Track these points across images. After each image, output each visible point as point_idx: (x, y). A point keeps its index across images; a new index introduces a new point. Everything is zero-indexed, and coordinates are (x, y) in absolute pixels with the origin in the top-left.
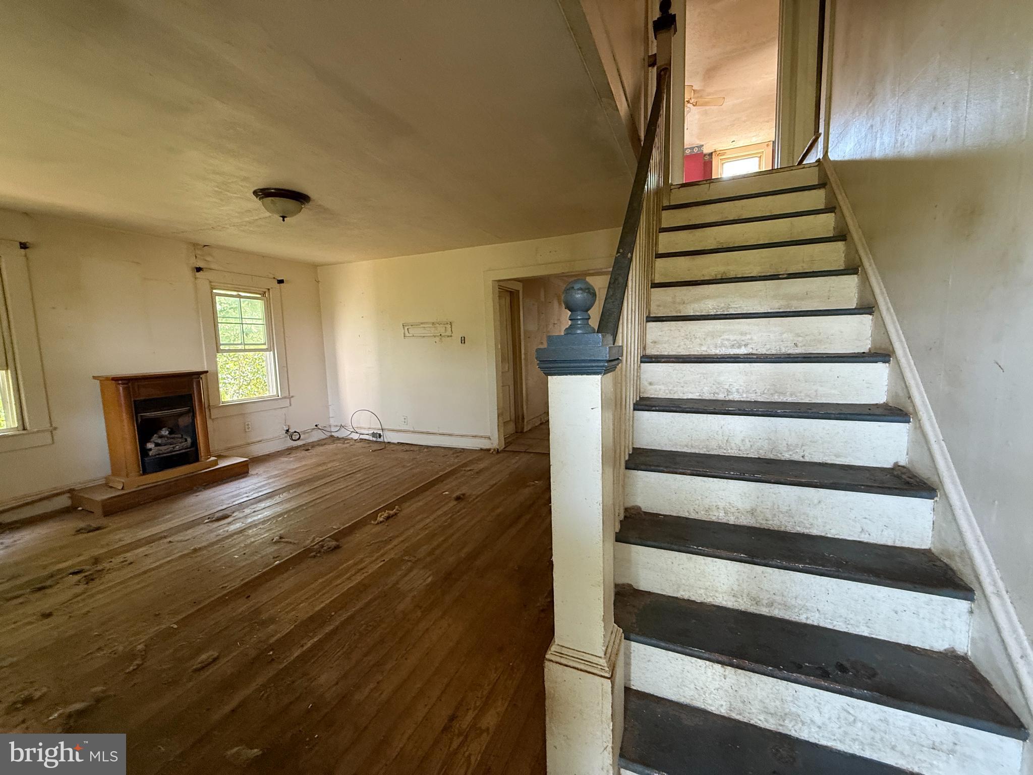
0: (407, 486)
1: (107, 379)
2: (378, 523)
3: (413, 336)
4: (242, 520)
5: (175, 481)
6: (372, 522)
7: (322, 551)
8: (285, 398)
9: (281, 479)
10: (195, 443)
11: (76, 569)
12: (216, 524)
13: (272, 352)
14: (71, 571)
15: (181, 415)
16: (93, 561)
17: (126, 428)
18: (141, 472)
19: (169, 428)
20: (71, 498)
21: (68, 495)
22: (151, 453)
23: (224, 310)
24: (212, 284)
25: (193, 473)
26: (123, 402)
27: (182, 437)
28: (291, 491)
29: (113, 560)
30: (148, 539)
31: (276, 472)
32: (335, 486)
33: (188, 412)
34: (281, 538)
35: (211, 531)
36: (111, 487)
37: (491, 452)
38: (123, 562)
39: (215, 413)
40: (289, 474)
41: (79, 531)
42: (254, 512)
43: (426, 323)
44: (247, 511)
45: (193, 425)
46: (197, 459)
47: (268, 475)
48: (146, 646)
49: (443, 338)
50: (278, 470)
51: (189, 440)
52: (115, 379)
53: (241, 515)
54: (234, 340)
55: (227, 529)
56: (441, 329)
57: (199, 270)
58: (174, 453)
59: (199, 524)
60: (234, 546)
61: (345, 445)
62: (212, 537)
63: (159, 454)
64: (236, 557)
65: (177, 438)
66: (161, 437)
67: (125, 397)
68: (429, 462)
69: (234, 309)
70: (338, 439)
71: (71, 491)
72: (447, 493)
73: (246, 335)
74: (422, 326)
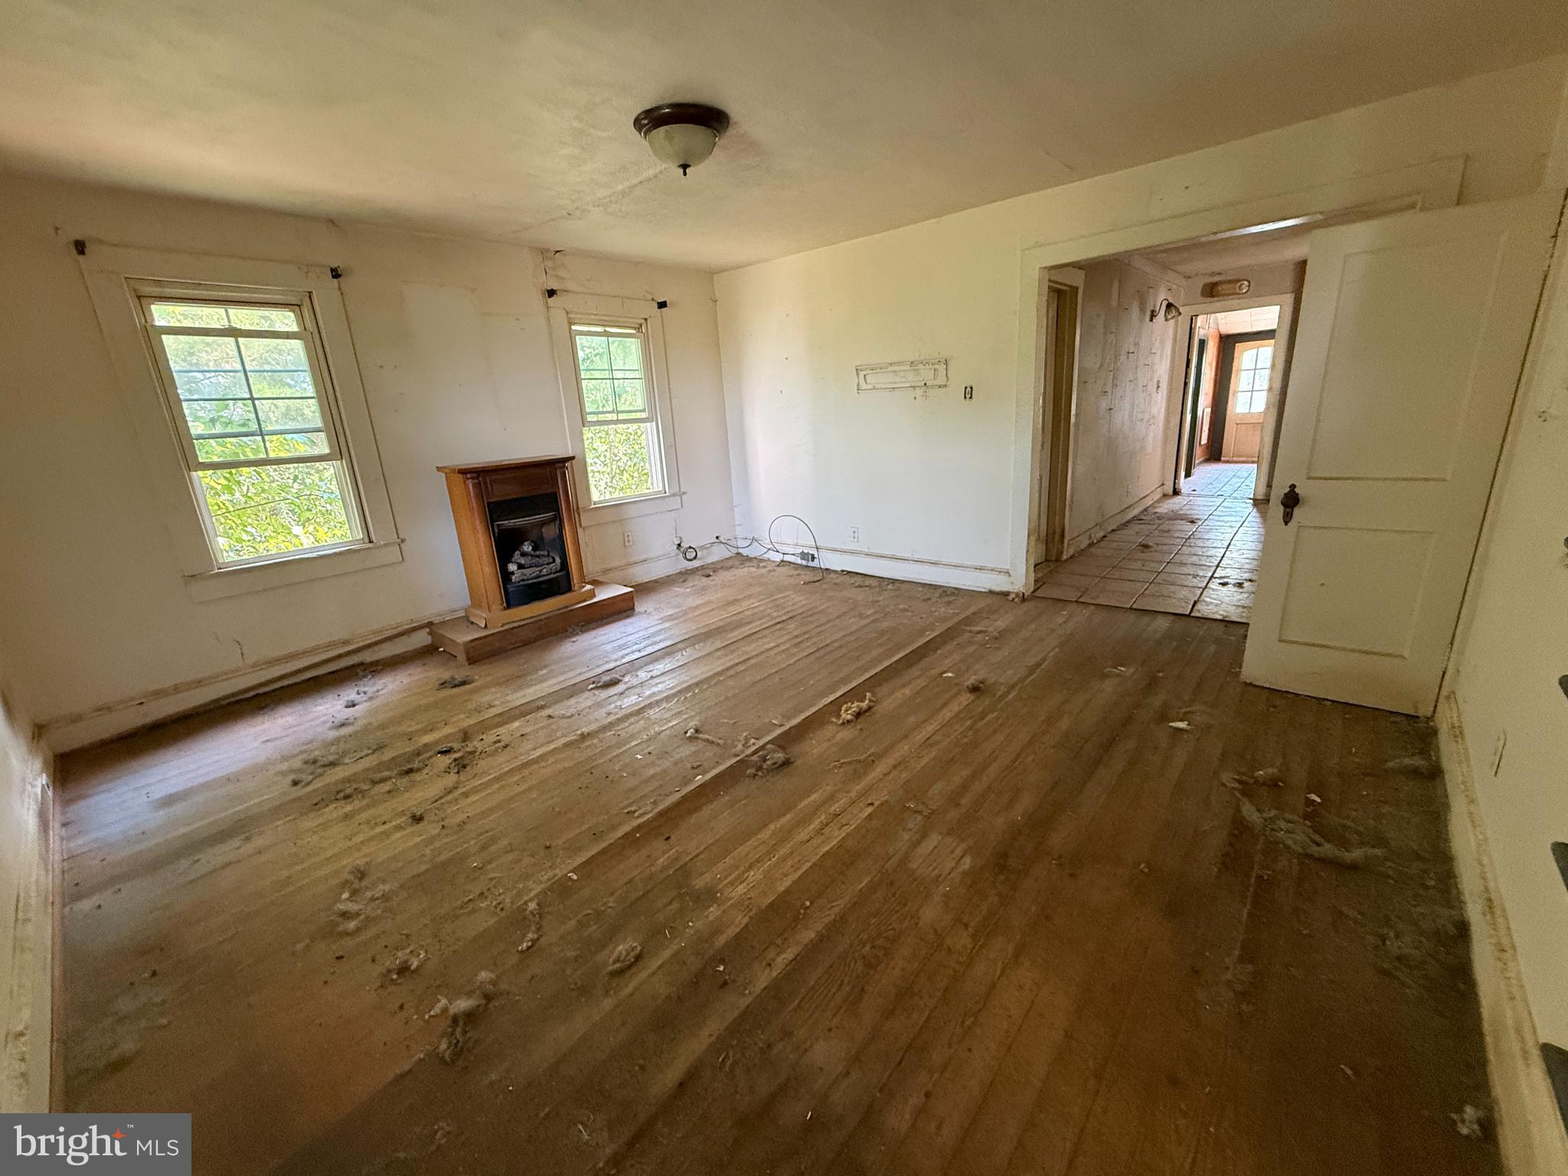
0: (874, 653)
1: (453, 471)
2: (843, 723)
3: (874, 388)
4: (637, 690)
5: (546, 619)
6: (834, 720)
7: (765, 767)
8: (674, 495)
9: (680, 623)
10: (565, 565)
11: (443, 747)
12: (603, 694)
13: (654, 423)
14: (439, 748)
15: (544, 523)
16: (462, 735)
17: (481, 542)
18: (505, 604)
19: (532, 541)
20: (430, 633)
21: (428, 630)
22: (513, 578)
23: (588, 358)
24: (570, 316)
25: (566, 607)
26: (475, 505)
27: (548, 555)
28: (697, 647)
29: (484, 737)
30: (523, 708)
31: (671, 612)
32: (760, 642)
33: (553, 520)
34: (697, 731)
35: (599, 705)
36: (472, 623)
37: (1010, 598)
38: (495, 742)
39: (586, 519)
40: (690, 615)
41: (443, 685)
42: (652, 677)
43: (899, 363)
44: (643, 675)
45: (561, 536)
46: (569, 589)
47: (662, 616)
48: (538, 904)
49: (930, 392)
50: (674, 608)
51: (558, 560)
52: (463, 472)
53: (635, 681)
54: (604, 406)
55: (618, 703)
56: (927, 374)
57: (551, 293)
58: (540, 579)
59: (582, 691)
60: (632, 737)
61: (763, 571)
62: (600, 717)
63: (523, 580)
64: (639, 757)
65: (543, 555)
66: (524, 554)
67: (476, 497)
68: (901, 610)
69: (601, 355)
70: (749, 559)
71: (430, 624)
72: (950, 675)
73: (620, 396)
74: (890, 369)
